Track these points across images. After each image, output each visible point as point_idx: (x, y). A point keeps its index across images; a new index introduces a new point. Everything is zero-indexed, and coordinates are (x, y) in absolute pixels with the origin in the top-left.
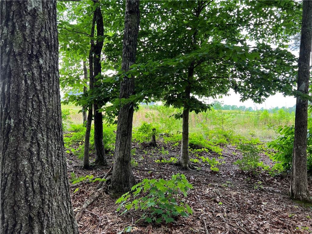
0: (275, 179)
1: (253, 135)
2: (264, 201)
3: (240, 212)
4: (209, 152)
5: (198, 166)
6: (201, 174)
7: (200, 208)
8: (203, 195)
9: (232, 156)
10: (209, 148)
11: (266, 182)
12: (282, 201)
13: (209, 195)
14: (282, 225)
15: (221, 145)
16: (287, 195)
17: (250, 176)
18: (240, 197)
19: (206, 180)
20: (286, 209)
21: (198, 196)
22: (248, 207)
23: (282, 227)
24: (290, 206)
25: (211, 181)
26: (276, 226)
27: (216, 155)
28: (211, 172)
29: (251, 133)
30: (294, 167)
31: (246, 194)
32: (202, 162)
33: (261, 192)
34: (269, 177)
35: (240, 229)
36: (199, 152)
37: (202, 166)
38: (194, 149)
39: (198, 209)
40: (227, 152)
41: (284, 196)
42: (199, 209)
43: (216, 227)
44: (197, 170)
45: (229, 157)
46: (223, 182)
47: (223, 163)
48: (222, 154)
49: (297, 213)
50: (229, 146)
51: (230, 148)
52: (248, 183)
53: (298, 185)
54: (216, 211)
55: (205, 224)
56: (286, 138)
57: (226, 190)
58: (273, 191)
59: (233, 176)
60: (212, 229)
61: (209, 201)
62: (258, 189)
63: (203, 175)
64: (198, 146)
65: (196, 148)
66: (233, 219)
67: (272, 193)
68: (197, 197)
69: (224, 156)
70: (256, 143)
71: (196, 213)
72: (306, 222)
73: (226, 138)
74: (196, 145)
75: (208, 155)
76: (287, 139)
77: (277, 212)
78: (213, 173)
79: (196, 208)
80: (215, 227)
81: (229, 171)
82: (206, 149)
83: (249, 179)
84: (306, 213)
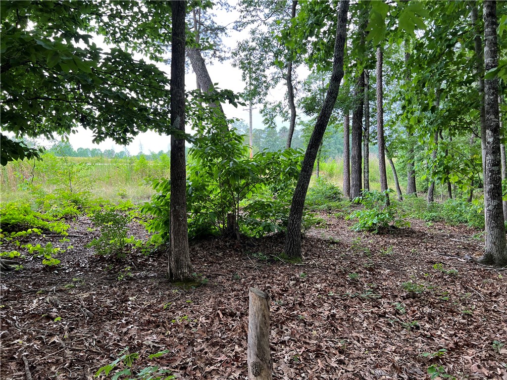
0: (150, 259)
1: (123, 196)
2: (133, 295)
3: (92, 323)
4: (42, 234)
5: (17, 263)
6: (23, 277)
7: (18, 338)
8: (25, 314)
9: (86, 234)
10: (44, 226)
11: (137, 265)
12: (158, 289)
13: (37, 310)
14: (154, 323)
15: (68, 218)
16: (165, 277)
17: (113, 262)
18: (95, 299)
19: (33, 285)
20: (162, 297)
21: (15, 318)
22: (105, 311)
23: (154, 327)
24: (167, 292)
25: (43, 284)
26: (146, 328)
27: (56, 236)
28: (44, 269)
29: (121, 192)
30: (172, 237)
31: (105, 291)
32: (29, 254)
33: (128, 282)
34: (141, 257)
35: (90, 351)
36: (22, 236)
37: (27, 262)
38: (10, 232)
39: (12, 341)
40: (77, 228)
41: (161, 280)
42: (15, 342)
43: (48, 362)
44: (16, 271)
45: (80, 237)
46: (66, 281)
47: (69, 248)
48: (67, 234)
49: (176, 299)
50: (81, 218)
51: (84, 222)
52: (109, 273)
53: (177, 261)
54: (49, 335)
55: (26, 364)
56: (165, 196)
57: (70, 294)
58: (146, 277)
59: (85, 267)
60: (38, 368)
61: (37, 321)
62: (124, 279)
63: (28, 277)
64: (19, 226)
65: (15, 231)
66: (79, 338)
67: (144, 279)
68: (13, 320)
69: (71, 236)
70: (126, 209)
71: (8, 350)
72: (186, 308)
73: (77, 205)
74: (16, 225)
75: (41, 240)
76: (166, 198)
77: (150, 306)
78: (49, 269)
79: (10, 340)
80: (45, 363)
81: (78, 261)
82: (35, 230)
83: (111, 267)
84: (187, 297)
